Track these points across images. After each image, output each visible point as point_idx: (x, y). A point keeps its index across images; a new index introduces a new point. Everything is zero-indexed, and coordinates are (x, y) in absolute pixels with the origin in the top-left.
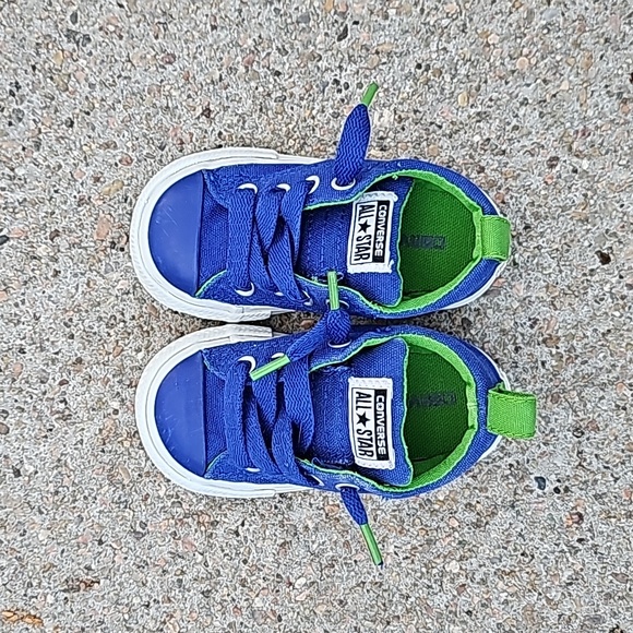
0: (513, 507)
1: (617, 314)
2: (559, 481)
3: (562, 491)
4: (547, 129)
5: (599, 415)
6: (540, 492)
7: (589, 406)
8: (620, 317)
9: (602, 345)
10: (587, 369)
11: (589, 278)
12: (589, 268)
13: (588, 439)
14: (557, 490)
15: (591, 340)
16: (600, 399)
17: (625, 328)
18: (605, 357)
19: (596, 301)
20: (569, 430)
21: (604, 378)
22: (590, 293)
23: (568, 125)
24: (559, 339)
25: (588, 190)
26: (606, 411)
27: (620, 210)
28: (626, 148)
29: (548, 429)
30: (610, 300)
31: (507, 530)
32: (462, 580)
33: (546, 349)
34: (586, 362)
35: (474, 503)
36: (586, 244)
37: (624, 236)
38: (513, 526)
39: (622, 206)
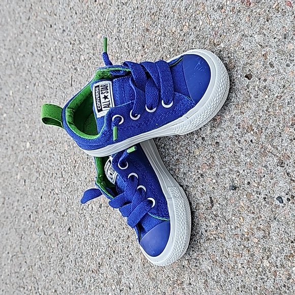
0: (275, 219)
1: (267, 97)
2: (287, 194)
3: (291, 199)
4: (204, 44)
5: (286, 150)
6: (282, 205)
7: (279, 148)
8: (269, 97)
9: (269, 115)
10: (269, 131)
11: (248, 90)
12: (246, 85)
13: (287, 165)
14: (288, 200)
15: (264, 117)
16: (282, 141)
17: (273, 100)
18: (273, 121)
19: (256, 98)
20: (278, 166)
21: (278, 130)
22: (252, 96)
23: (209, 36)
24: (251, 126)
25: (228, 54)
26: (287, 146)
27: (243, 51)
28: (232, 25)
29: (269, 171)
30: (261, 93)
31: (279, 232)
32: (273, 269)
33: (249, 134)
34: (267, 128)
35: (259, 226)
36: (239, 76)
37: (251, 61)
38: (280, 229)
39: (243, 49)
